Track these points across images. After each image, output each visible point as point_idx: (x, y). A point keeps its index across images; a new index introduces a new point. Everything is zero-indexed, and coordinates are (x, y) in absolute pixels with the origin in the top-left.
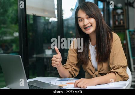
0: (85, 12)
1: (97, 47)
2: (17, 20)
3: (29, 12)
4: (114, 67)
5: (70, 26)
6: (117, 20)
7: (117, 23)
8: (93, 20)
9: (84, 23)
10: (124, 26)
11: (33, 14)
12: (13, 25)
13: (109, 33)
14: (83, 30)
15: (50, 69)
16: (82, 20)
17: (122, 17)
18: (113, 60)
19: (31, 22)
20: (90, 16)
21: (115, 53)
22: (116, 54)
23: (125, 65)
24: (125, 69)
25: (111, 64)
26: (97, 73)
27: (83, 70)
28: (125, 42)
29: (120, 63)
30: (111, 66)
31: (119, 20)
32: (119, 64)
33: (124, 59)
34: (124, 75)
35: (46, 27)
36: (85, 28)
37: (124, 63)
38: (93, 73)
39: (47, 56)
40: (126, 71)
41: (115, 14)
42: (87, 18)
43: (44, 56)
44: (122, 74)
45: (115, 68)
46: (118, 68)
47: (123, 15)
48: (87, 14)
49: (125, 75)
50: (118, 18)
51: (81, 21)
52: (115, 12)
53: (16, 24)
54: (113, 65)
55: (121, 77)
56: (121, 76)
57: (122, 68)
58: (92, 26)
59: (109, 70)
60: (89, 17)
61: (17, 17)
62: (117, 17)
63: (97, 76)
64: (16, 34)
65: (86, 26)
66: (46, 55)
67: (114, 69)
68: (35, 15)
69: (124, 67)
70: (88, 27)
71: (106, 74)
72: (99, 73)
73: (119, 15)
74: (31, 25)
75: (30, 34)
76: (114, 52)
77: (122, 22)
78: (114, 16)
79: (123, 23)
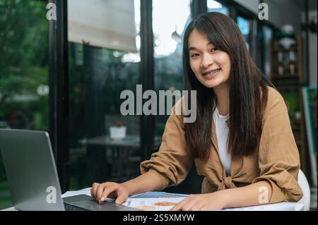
0: (205, 36)
1: (230, 119)
2: (47, 56)
3: (73, 36)
4: (268, 169)
5: (169, 72)
6: (281, 64)
7: (281, 70)
8: (223, 57)
9: (201, 63)
10: (296, 78)
11: (83, 41)
12: (37, 69)
13: (260, 88)
14: (200, 77)
15: (119, 174)
16: (199, 54)
17: (292, 56)
18: (267, 151)
19: (80, 62)
20: (217, 46)
21: (271, 135)
22: (273, 137)
23: (295, 165)
24: (295, 174)
25: (261, 161)
26: (228, 180)
27: (196, 172)
28: (298, 115)
29: (283, 159)
30: (262, 166)
31: (286, 64)
32: (280, 162)
33: (293, 151)
34: (290, 187)
35: (113, 73)
36: (204, 75)
37: (292, 160)
38: (221, 181)
39: (113, 143)
40: (297, 178)
41: (276, 48)
42: (211, 51)
43: (107, 141)
44: (287, 186)
45: (272, 170)
46: (277, 172)
47: (296, 52)
48: (211, 42)
49: (293, 187)
50: (284, 58)
51: (195, 57)
52: (276, 44)
53: (43, 65)
54: (266, 163)
55: (285, 193)
56: (284, 190)
57: (288, 171)
58: (220, 69)
59: (258, 176)
60: (215, 49)
61: (47, 49)
62: (280, 56)
63: (227, 187)
64: (43, 90)
65: (208, 70)
66: (112, 140)
67: (269, 172)
68: (88, 43)
69: (292, 170)
70: (213, 71)
71: (250, 183)
72: (233, 181)
73: (286, 52)
74: (79, 68)
75: (77, 90)
76: (268, 134)
77: (292, 67)
78: (274, 54)
79: (296, 70)
